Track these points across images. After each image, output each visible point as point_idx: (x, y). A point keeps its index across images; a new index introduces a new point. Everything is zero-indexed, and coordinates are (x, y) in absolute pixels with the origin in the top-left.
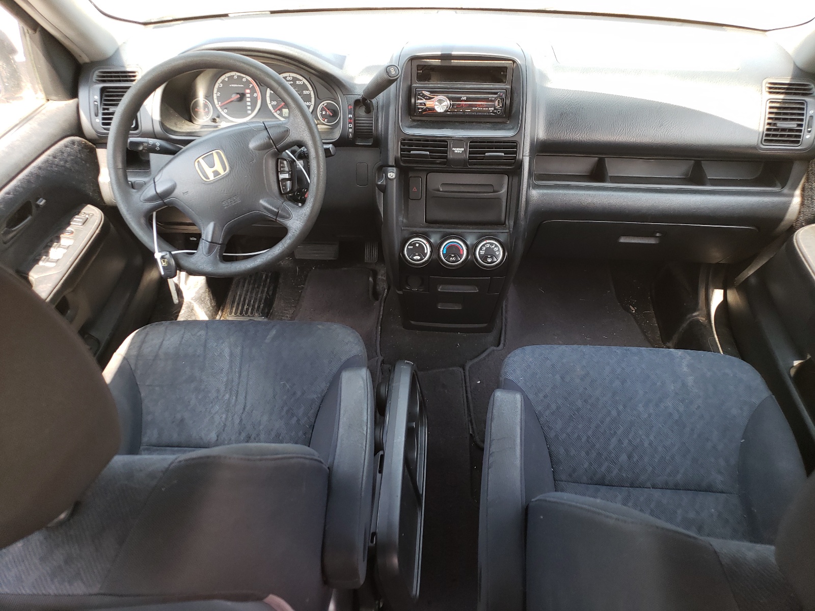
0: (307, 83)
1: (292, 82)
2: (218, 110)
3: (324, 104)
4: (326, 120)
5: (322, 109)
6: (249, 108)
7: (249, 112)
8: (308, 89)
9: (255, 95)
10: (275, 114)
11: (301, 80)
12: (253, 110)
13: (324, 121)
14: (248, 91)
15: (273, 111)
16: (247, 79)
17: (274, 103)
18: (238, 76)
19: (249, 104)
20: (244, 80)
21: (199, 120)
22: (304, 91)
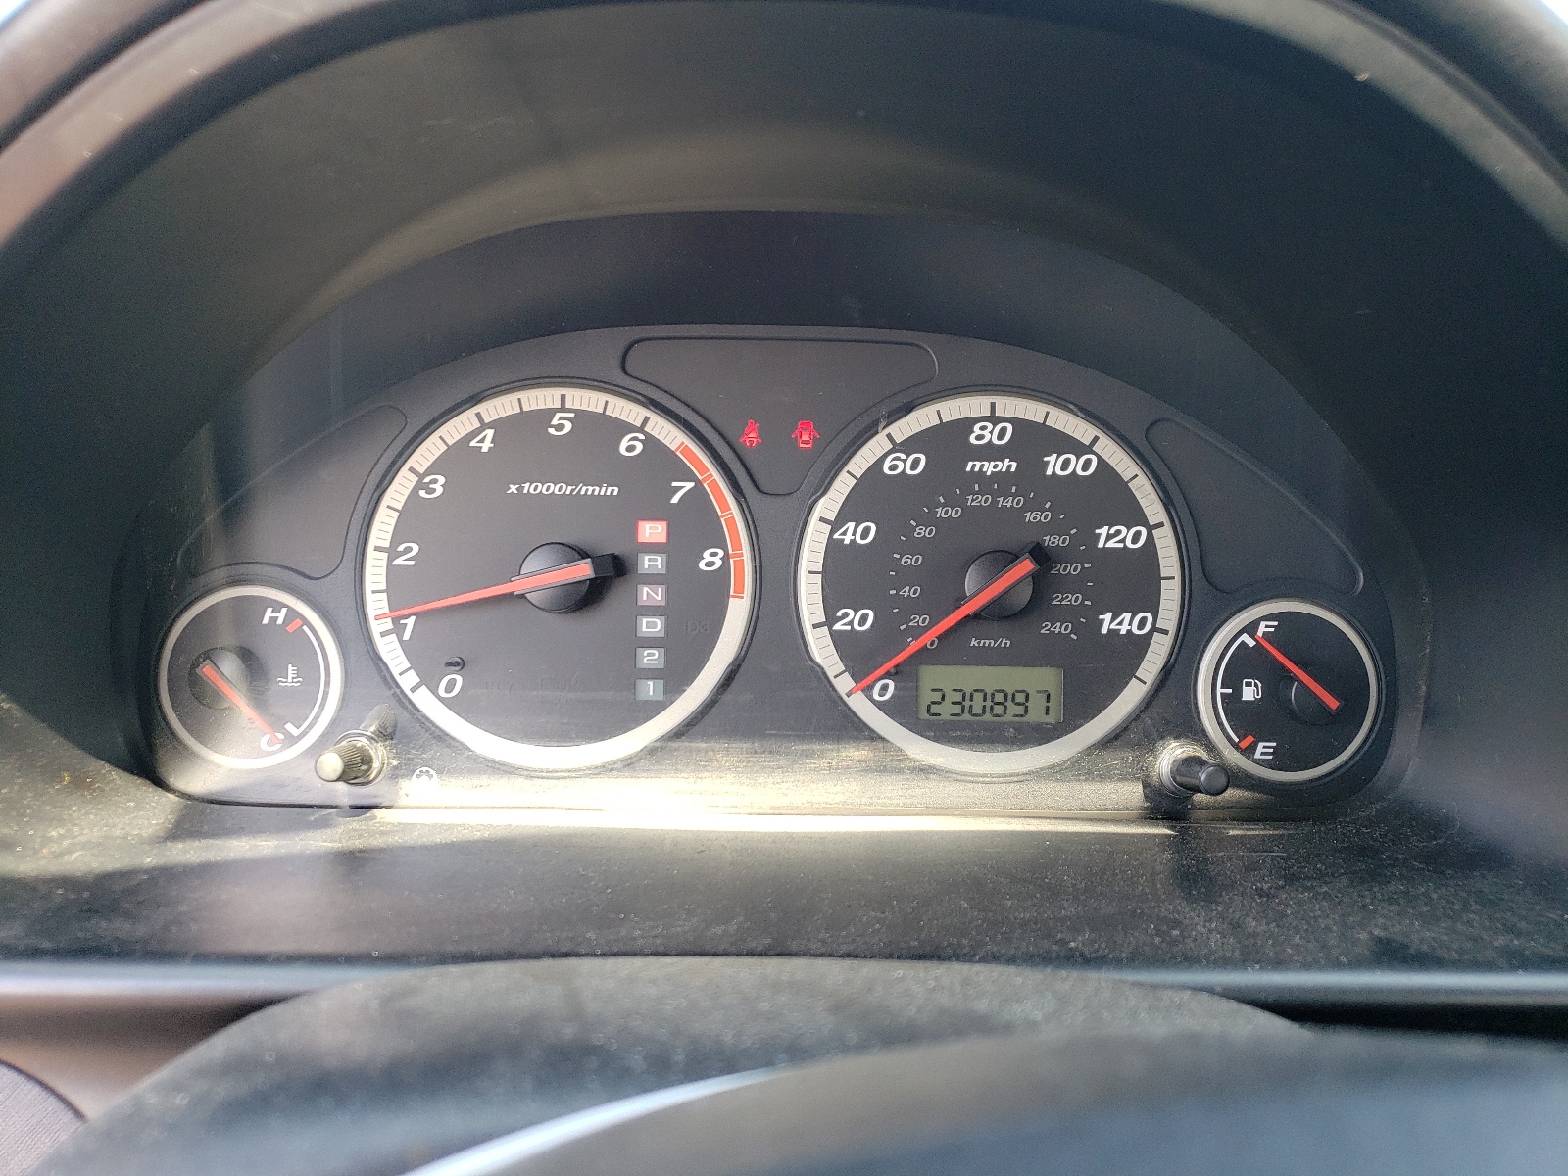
0: (1125, 465)
1: (1007, 465)
2: (388, 680)
3: (1251, 629)
4: (1263, 749)
5: (1240, 666)
6: (651, 658)
7: (650, 689)
8: (1133, 515)
9: (710, 559)
10: (860, 704)
11: (1079, 449)
12: (677, 678)
13: (1248, 751)
14: (652, 531)
15: (844, 684)
16: (650, 442)
17: (858, 620)
18: (581, 417)
19: (651, 626)
20: (629, 446)
21: (215, 757)
22: (1103, 532)
